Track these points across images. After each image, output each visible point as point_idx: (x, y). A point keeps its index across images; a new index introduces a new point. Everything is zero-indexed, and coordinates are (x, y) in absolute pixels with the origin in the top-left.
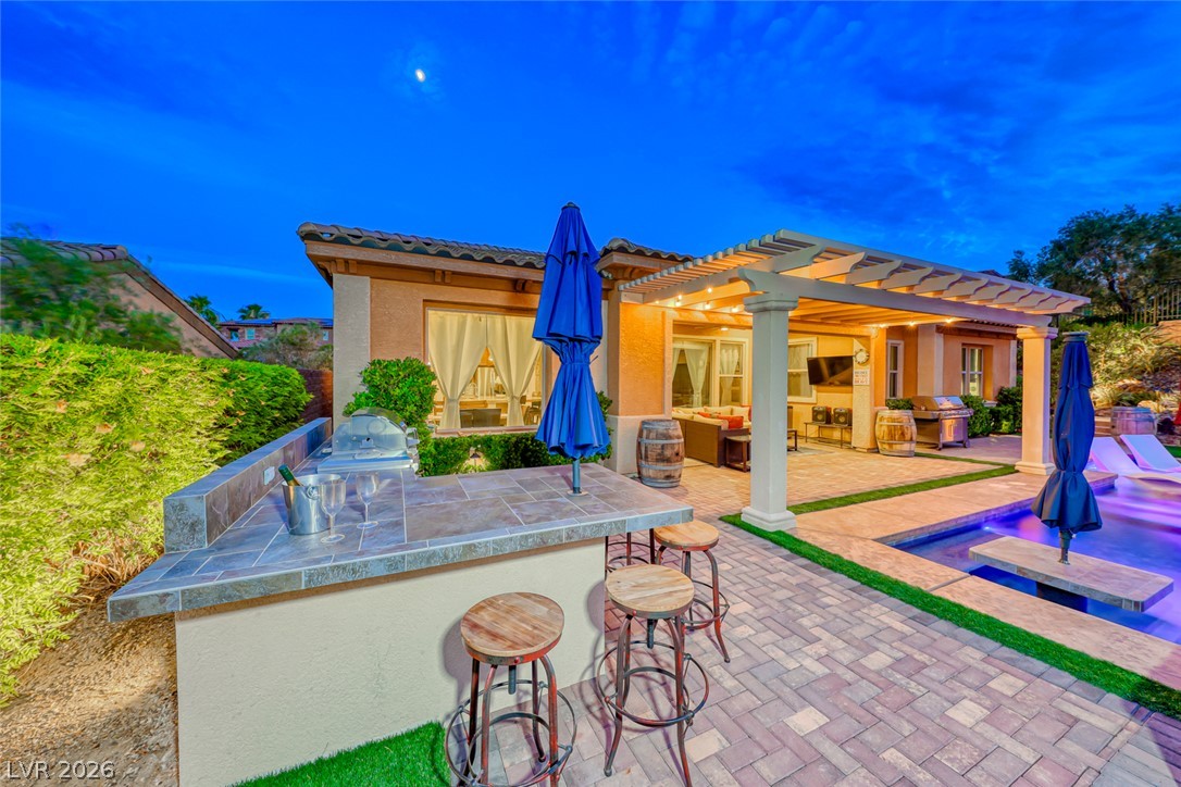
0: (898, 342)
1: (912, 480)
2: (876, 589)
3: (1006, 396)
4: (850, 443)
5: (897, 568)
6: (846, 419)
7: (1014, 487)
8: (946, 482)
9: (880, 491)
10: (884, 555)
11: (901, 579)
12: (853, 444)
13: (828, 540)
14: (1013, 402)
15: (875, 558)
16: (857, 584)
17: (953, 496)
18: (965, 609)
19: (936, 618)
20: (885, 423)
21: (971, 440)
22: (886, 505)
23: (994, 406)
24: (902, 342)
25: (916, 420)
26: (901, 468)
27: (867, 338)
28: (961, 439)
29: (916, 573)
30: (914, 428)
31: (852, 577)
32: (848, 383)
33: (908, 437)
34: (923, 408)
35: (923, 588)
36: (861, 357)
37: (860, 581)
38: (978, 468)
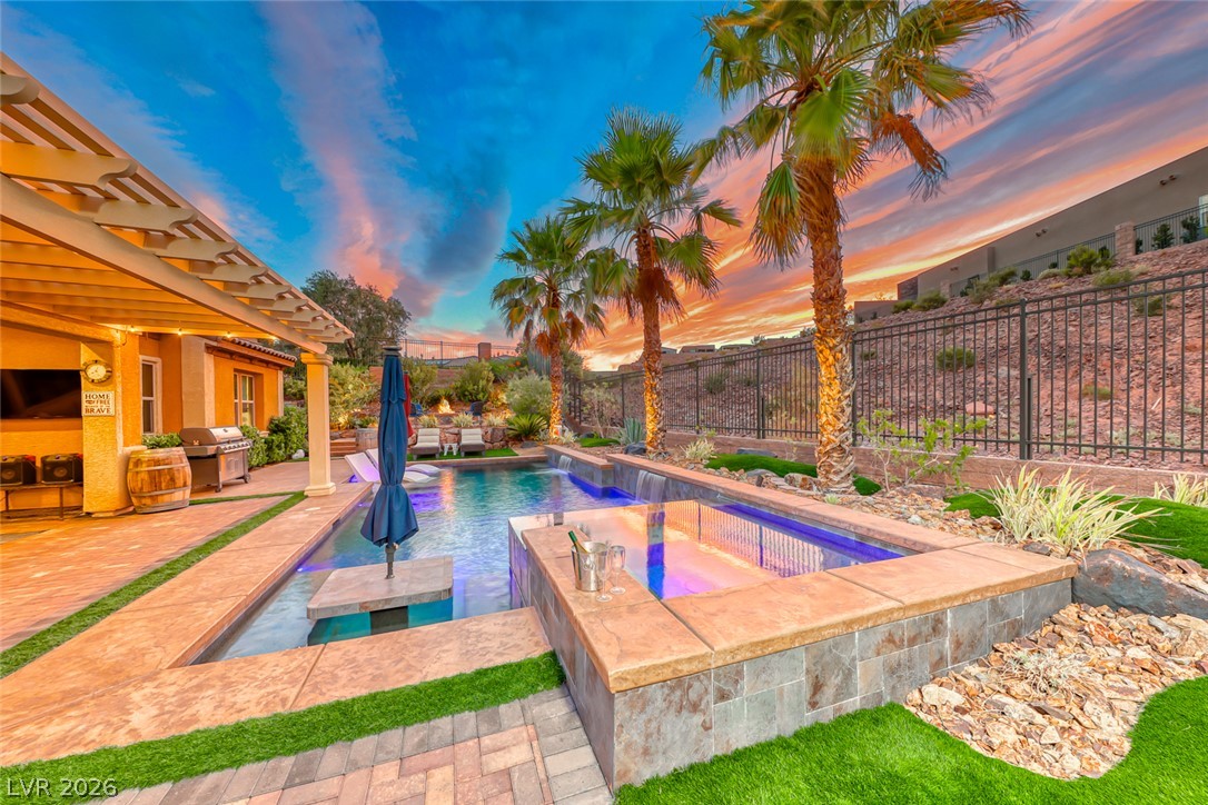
0: (153, 359)
1: (198, 540)
2: (206, 772)
3: (277, 426)
4: (80, 508)
5: (229, 698)
6: (71, 471)
7: (312, 514)
8: (243, 528)
9: (156, 572)
10: (199, 687)
11: (244, 717)
12: (85, 509)
13: (68, 726)
14: (283, 431)
15: (184, 703)
16: (167, 786)
17: (258, 544)
18: (346, 704)
19: (319, 751)
20: (144, 468)
21: (251, 474)
22: (172, 591)
23: (267, 436)
24: (159, 360)
25: (190, 458)
26: (176, 526)
27: (108, 344)
28: (241, 474)
29: (260, 687)
30: (188, 470)
31: (150, 784)
32: (74, 412)
33: (180, 482)
34: (196, 443)
35: (280, 710)
36: (97, 372)
37: (169, 779)
38: (269, 503)
